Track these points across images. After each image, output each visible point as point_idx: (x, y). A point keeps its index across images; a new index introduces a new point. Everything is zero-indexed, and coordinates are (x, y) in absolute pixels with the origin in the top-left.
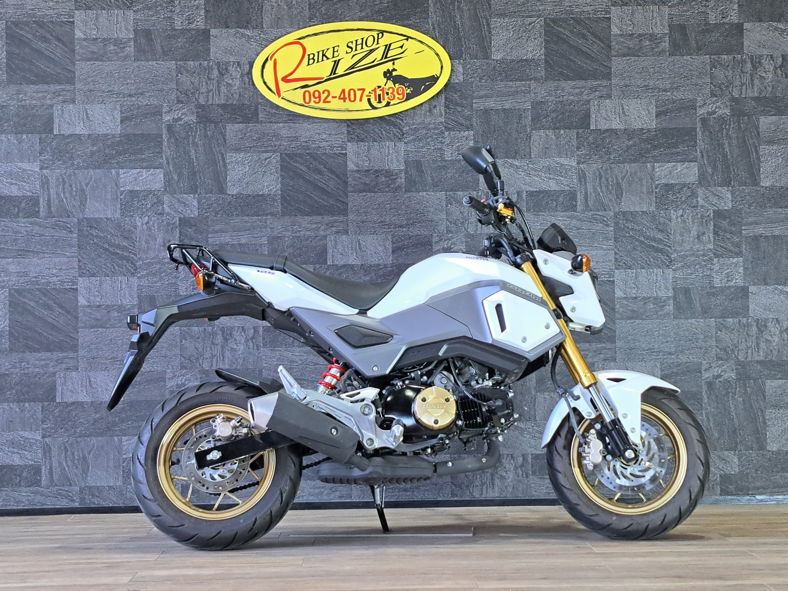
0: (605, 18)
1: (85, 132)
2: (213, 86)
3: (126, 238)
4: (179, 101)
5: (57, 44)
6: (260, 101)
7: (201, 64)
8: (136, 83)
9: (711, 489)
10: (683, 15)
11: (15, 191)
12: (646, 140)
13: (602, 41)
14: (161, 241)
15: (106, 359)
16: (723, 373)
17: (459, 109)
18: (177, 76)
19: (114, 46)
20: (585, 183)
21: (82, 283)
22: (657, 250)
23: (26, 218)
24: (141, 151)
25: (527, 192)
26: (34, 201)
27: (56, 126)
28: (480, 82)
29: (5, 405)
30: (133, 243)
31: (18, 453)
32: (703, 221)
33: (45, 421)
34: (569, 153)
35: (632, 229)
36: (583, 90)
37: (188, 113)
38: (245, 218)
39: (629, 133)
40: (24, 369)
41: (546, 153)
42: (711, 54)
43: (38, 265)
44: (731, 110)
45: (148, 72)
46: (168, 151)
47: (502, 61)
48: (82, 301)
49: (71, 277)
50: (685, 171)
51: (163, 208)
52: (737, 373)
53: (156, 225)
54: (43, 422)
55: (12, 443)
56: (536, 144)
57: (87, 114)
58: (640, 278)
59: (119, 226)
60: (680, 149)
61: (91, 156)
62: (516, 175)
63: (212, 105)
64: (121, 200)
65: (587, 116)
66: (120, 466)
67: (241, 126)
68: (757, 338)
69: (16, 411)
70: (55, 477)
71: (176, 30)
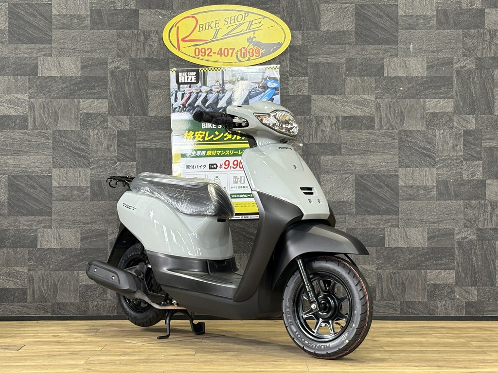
0: (395, 4)
1: (58, 75)
2: (140, 46)
3: (84, 144)
4: (119, 56)
5: (41, 17)
6: (170, 56)
7: (133, 32)
8: (91, 43)
9: (459, 311)
10: (446, 3)
11: (12, 113)
12: (419, 84)
13: (392, 19)
14: (106, 145)
15: (70, 221)
16: (468, 236)
17: (299, 62)
18: (117, 39)
19: (77, 20)
20: (380, 112)
21: (55, 172)
22: (426, 155)
23: (20, 129)
24: (93, 88)
25: (342, 116)
26: (25, 119)
27: (39, 71)
28: (312, 45)
29: (5, 250)
30: (88, 147)
31: (12, 281)
32: (457, 136)
33: (30, 260)
34: (369, 92)
35: (410, 142)
36: (379, 51)
37: (124, 64)
38: (160, 131)
39: (410, 79)
40: (17, 227)
41: (355, 91)
42: (463, 29)
43: (27, 160)
44: (476, 65)
45: (99, 37)
46: (111, 88)
47: (327, 32)
48: (55, 184)
49: (48, 168)
50: (446, 104)
51: (107, 124)
52: (477, 236)
53: (103, 135)
54: (28, 261)
55: (9, 274)
56: (349, 85)
57: (59, 63)
58: (415, 174)
59: (79, 136)
60: (443, 90)
61: (62, 91)
62: (335, 106)
63: (139, 58)
64: (80, 118)
65: (382, 68)
66: (77, 290)
67: (158, 72)
68: (491, 214)
69: (11, 254)
70: (36, 297)
71: (117, 10)
